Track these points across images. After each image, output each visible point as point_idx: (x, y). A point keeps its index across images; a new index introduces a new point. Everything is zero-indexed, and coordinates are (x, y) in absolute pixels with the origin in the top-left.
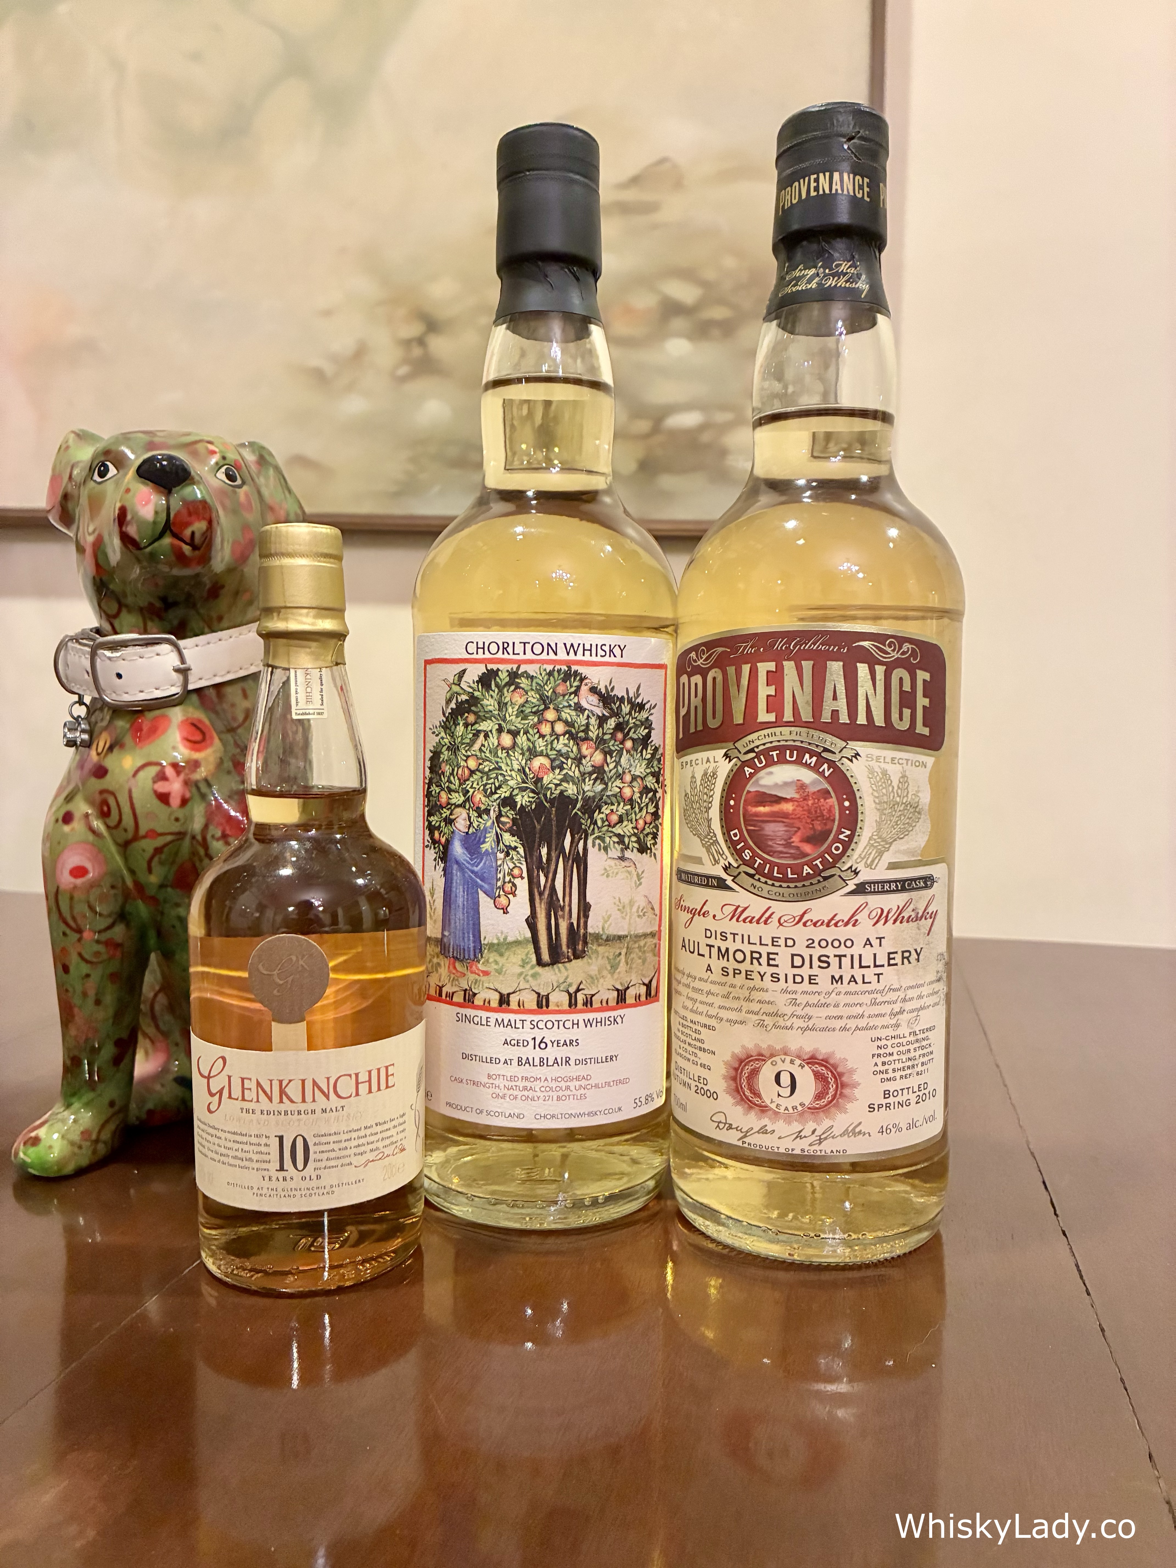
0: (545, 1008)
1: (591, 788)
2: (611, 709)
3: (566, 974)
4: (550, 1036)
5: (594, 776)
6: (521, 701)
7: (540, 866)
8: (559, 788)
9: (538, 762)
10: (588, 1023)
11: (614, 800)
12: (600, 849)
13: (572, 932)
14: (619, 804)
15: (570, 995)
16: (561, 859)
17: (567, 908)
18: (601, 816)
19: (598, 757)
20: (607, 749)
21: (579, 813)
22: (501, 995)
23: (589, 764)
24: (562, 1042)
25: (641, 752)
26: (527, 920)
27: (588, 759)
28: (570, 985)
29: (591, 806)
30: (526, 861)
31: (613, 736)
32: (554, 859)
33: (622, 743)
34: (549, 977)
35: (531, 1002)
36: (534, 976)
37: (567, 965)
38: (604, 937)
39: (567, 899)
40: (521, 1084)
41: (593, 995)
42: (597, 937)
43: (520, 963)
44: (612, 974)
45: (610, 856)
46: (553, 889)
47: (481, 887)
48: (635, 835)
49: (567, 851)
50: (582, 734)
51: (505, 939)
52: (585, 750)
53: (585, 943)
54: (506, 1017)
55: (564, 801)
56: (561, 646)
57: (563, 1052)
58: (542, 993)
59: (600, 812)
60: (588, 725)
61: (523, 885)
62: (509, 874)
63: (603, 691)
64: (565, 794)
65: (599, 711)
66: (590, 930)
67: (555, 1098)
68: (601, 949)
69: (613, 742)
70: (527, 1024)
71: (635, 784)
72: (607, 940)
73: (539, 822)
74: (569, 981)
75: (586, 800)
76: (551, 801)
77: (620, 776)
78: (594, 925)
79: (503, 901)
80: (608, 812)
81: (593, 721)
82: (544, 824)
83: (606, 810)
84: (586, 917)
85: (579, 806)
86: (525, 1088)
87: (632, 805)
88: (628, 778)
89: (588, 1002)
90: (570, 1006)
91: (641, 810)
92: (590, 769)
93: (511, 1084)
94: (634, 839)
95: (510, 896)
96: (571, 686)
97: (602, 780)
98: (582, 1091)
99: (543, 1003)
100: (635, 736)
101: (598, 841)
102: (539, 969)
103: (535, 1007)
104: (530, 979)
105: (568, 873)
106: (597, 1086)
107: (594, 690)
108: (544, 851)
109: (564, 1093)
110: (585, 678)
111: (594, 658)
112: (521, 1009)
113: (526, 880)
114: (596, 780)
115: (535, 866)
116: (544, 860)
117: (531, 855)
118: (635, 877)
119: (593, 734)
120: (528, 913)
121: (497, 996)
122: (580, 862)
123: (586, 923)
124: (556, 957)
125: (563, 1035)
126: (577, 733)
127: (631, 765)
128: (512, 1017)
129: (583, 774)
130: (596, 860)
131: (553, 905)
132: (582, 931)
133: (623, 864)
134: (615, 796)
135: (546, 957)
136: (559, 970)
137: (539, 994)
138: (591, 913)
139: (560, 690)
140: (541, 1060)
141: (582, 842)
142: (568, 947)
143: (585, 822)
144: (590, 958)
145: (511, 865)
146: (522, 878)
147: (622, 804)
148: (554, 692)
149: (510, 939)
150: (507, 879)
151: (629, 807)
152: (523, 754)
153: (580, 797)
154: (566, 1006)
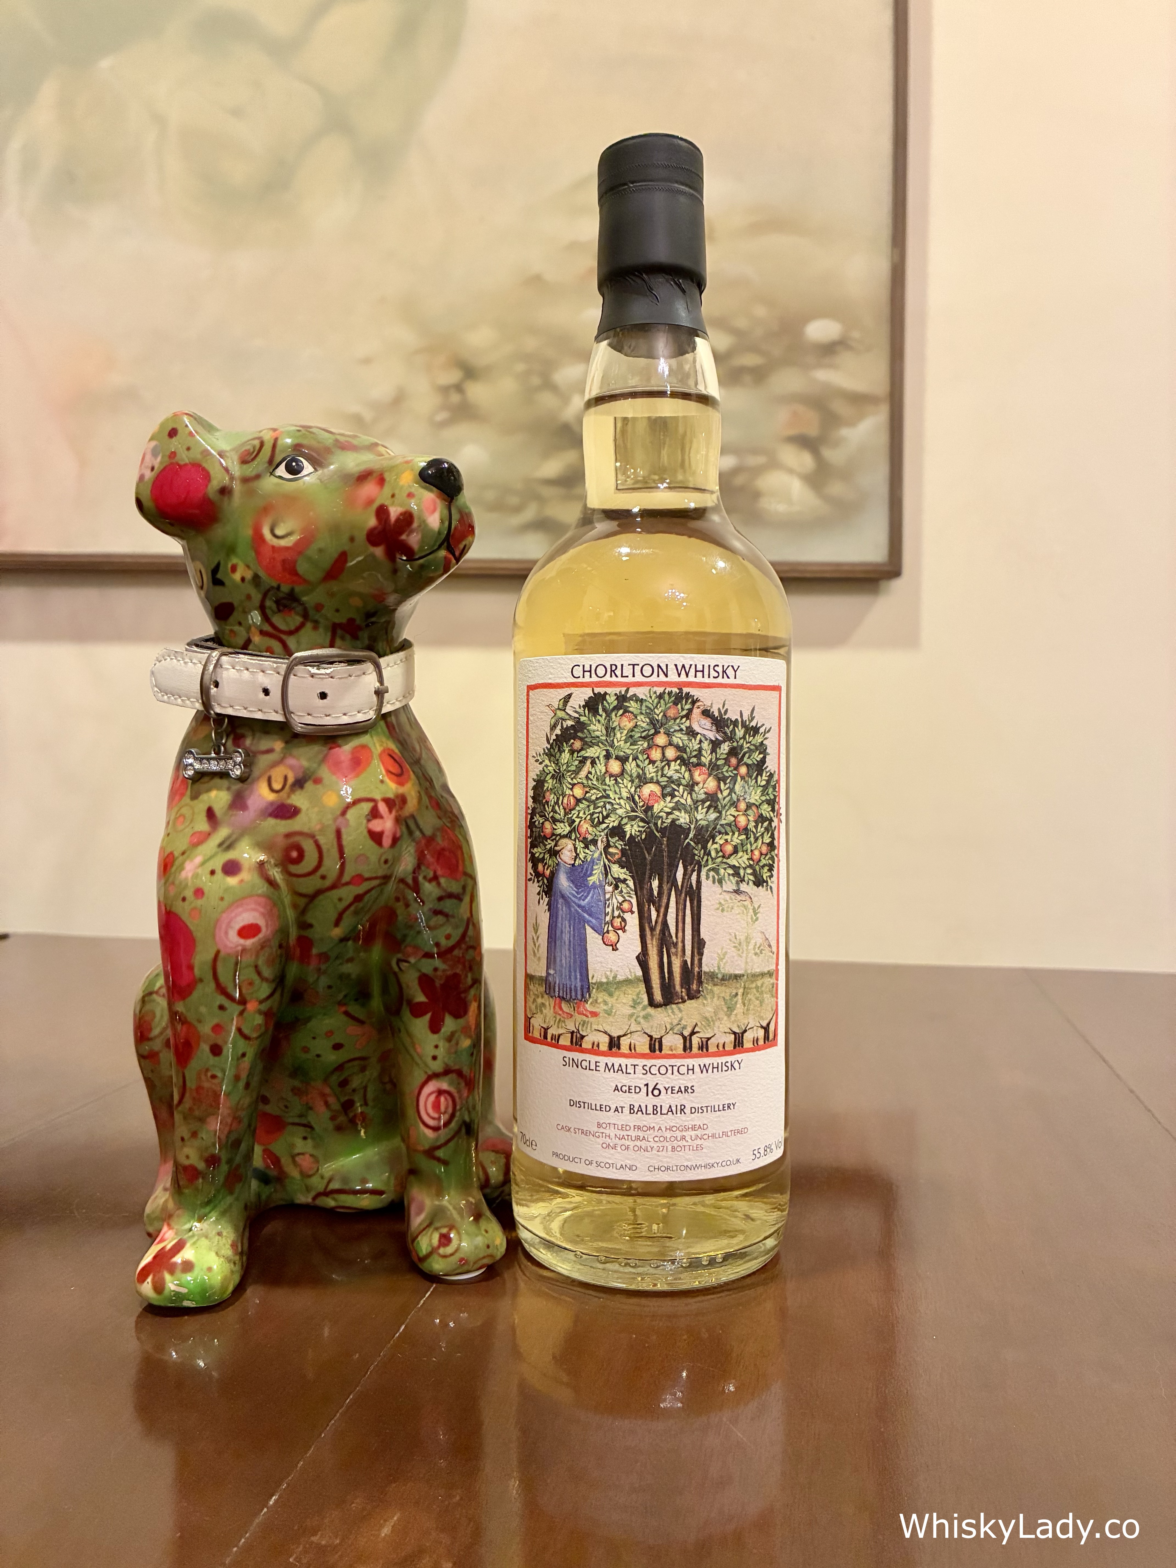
0: (658, 1052)
1: (705, 816)
2: (725, 733)
3: (680, 1015)
4: (663, 1082)
5: (708, 803)
6: (630, 725)
7: (651, 900)
8: (671, 817)
9: (647, 789)
10: (704, 1069)
11: (728, 829)
12: (714, 882)
13: (686, 971)
14: (734, 834)
15: (684, 1038)
16: (673, 893)
17: (680, 945)
18: (715, 846)
19: (711, 784)
20: (720, 776)
21: (692, 843)
22: (611, 1038)
23: (702, 791)
24: (677, 1089)
25: (756, 778)
26: (638, 958)
27: (701, 785)
28: (684, 1028)
29: (705, 836)
30: (636, 894)
31: (727, 760)
32: (666, 892)
33: (736, 768)
34: (663, 1018)
35: (643, 1046)
36: (646, 1017)
37: (681, 1005)
38: (720, 976)
39: (680, 934)
40: (633, 1134)
41: (709, 1039)
42: (712, 976)
43: (631, 1003)
44: (729, 1016)
45: (725, 888)
46: (665, 924)
47: (588, 922)
48: (750, 866)
49: (680, 884)
50: (694, 760)
51: (615, 977)
52: (697, 777)
53: (700, 983)
54: (617, 1061)
55: (675, 831)
56: (671, 667)
57: (676, 1100)
58: (655, 1036)
59: (714, 843)
60: (700, 750)
61: (633, 920)
62: (618, 908)
63: (716, 714)
64: (677, 822)
65: (712, 735)
66: (705, 968)
67: (670, 1148)
68: (716, 989)
69: (726, 767)
70: (639, 1069)
71: (750, 812)
72: (723, 979)
73: (649, 854)
74: (683, 1022)
75: (700, 830)
76: (662, 831)
77: (734, 804)
78: (709, 962)
79: (612, 937)
80: (722, 842)
81: (706, 745)
82: (655, 855)
83: (720, 840)
84: (701, 954)
85: (691, 836)
86: (638, 1138)
87: (747, 834)
88: (743, 806)
89: (704, 1046)
90: (685, 1049)
91: (756, 839)
92: (703, 796)
93: (622, 1133)
94: (749, 871)
95: (620, 932)
96: (683, 709)
97: (716, 808)
98: (699, 1142)
99: (655, 1046)
100: (750, 762)
101: (712, 873)
102: (650, 1010)
103: (648, 1051)
104: (642, 1021)
105: (681, 907)
106: (713, 1136)
107: (706, 713)
108: (655, 884)
109: (680, 1143)
110: (698, 700)
111: (706, 680)
112: (633, 1052)
113: (636, 914)
114: (709, 808)
115: (646, 900)
116: (655, 893)
117: (642, 888)
118: (751, 911)
119: (706, 759)
120: (639, 950)
121: (607, 1039)
122: (694, 895)
123: (700, 960)
124: (669, 998)
125: (679, 1081)
126: (689, 758)
127: (745, 792)
128: (623, 1061)
129: (696, 802)
130: (710, 893)
131: (665, 941)
132: (696, 969)
133: (739, 897)
134: (729, 825)
135: (658, 997)
136: (673, 1012)
137: (651, 1037)
138: (706, 951)
139: (671, 713)
140: (655, 1108)
141: (695, 874)
142: (682, 987)
143: (698, 852)
144: (706, 998)
145: (620, 899)
146: (632, 912)
147: (737, 833)
148: (665, 715)
149: (620, 978)
150: (616, 913)
151: (744, 837)
152: (632, 781)
153: (692, 826)
154: (680, 1051)
